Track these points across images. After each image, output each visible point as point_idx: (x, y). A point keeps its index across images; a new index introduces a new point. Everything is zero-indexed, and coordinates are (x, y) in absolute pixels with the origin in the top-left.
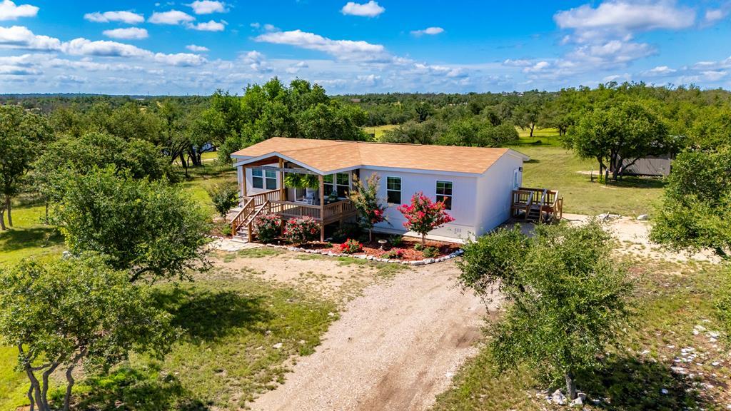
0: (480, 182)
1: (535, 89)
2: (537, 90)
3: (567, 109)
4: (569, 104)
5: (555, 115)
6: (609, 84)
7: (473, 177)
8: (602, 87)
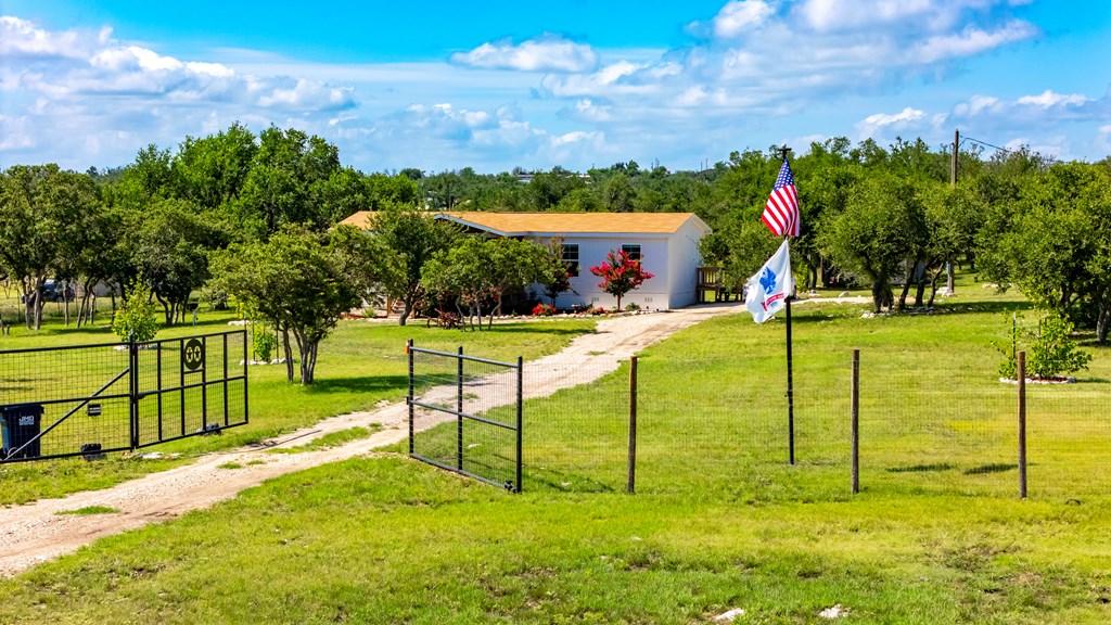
0: (671, 244)
1: (626, 161)
2: (633, 165)
3: (747, 198)
4: (751, 188)
5: (722, 211)
6: (832, 143)
7: (664, 237)
8: (818, 150)
